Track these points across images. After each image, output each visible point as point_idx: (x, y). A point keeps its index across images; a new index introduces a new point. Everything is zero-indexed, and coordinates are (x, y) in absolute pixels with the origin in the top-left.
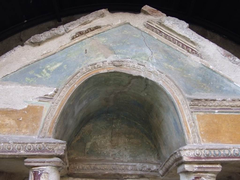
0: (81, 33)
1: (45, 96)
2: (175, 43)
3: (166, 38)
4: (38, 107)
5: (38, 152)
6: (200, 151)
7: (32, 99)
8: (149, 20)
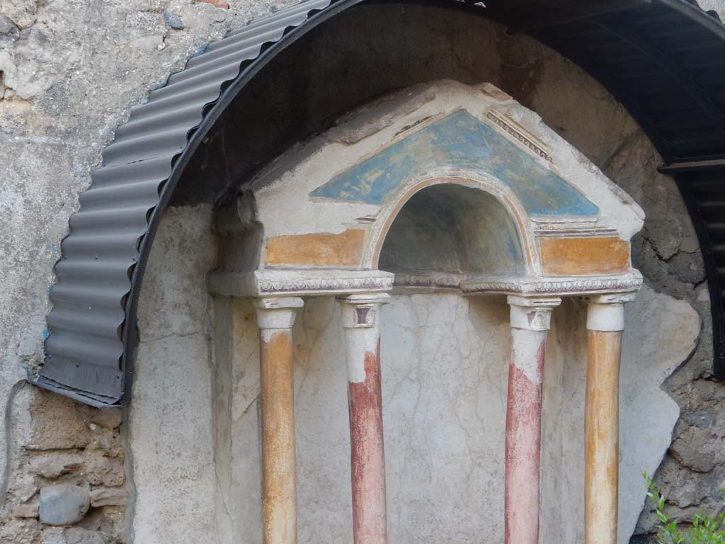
1: (366, 216)
2: (521, 141)
3: (510, 133)
4: (359, 230)
6: (541, 285)
7: (351, 221)
8: (492, 107)
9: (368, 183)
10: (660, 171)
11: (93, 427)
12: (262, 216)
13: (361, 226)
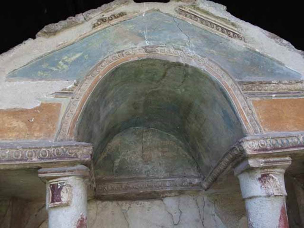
0: (103, 20)
1: (62, 90)
2: (213, 28)
3: (202, 23)
4: (54, 104)
5: (56, 158)
6: (264, 141)
7: (47, 96)
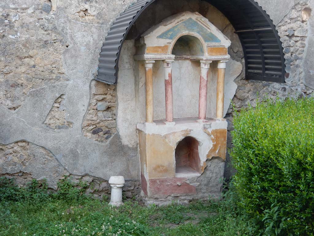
1: (169, 42)
6: (207, 58)
7: (166, 43)
8: (197, 17)
9: (169, 35)
10: (234, 32)
11: (109, 89)
12: (146, 42)
13: (168, 45)
